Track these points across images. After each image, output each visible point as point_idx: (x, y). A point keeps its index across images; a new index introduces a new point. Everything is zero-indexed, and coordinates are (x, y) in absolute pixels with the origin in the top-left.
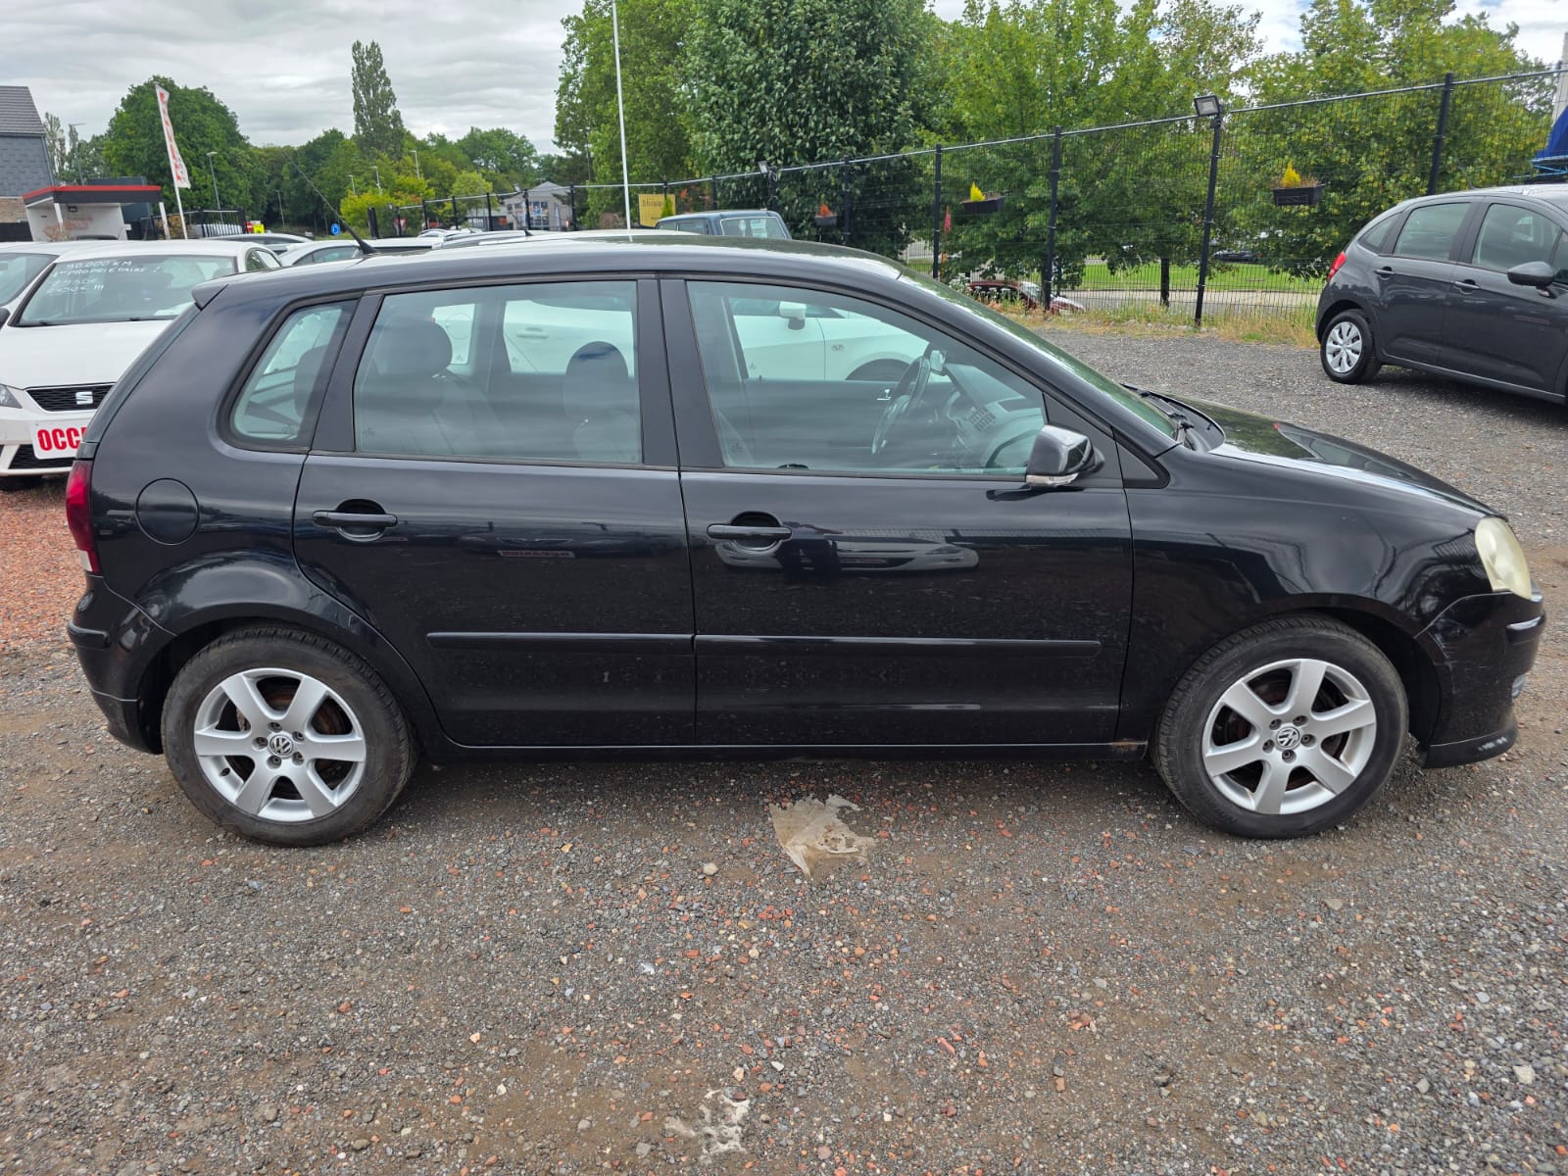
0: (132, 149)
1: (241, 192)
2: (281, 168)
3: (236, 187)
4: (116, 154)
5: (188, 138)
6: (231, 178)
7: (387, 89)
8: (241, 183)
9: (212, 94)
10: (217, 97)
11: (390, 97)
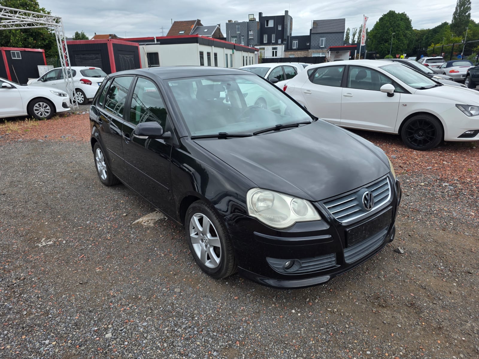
0: (376, 34)
1: (404, 45)
2: (423, 37)
3: (403, 43)
4: (372, 35)
5: (394, 29)
6: (403, 41)
7: (469, 6)
8: (405, 42)
9: (406, 14)
10: (407, 15)
11: (469, 8)
